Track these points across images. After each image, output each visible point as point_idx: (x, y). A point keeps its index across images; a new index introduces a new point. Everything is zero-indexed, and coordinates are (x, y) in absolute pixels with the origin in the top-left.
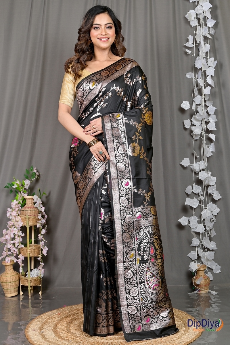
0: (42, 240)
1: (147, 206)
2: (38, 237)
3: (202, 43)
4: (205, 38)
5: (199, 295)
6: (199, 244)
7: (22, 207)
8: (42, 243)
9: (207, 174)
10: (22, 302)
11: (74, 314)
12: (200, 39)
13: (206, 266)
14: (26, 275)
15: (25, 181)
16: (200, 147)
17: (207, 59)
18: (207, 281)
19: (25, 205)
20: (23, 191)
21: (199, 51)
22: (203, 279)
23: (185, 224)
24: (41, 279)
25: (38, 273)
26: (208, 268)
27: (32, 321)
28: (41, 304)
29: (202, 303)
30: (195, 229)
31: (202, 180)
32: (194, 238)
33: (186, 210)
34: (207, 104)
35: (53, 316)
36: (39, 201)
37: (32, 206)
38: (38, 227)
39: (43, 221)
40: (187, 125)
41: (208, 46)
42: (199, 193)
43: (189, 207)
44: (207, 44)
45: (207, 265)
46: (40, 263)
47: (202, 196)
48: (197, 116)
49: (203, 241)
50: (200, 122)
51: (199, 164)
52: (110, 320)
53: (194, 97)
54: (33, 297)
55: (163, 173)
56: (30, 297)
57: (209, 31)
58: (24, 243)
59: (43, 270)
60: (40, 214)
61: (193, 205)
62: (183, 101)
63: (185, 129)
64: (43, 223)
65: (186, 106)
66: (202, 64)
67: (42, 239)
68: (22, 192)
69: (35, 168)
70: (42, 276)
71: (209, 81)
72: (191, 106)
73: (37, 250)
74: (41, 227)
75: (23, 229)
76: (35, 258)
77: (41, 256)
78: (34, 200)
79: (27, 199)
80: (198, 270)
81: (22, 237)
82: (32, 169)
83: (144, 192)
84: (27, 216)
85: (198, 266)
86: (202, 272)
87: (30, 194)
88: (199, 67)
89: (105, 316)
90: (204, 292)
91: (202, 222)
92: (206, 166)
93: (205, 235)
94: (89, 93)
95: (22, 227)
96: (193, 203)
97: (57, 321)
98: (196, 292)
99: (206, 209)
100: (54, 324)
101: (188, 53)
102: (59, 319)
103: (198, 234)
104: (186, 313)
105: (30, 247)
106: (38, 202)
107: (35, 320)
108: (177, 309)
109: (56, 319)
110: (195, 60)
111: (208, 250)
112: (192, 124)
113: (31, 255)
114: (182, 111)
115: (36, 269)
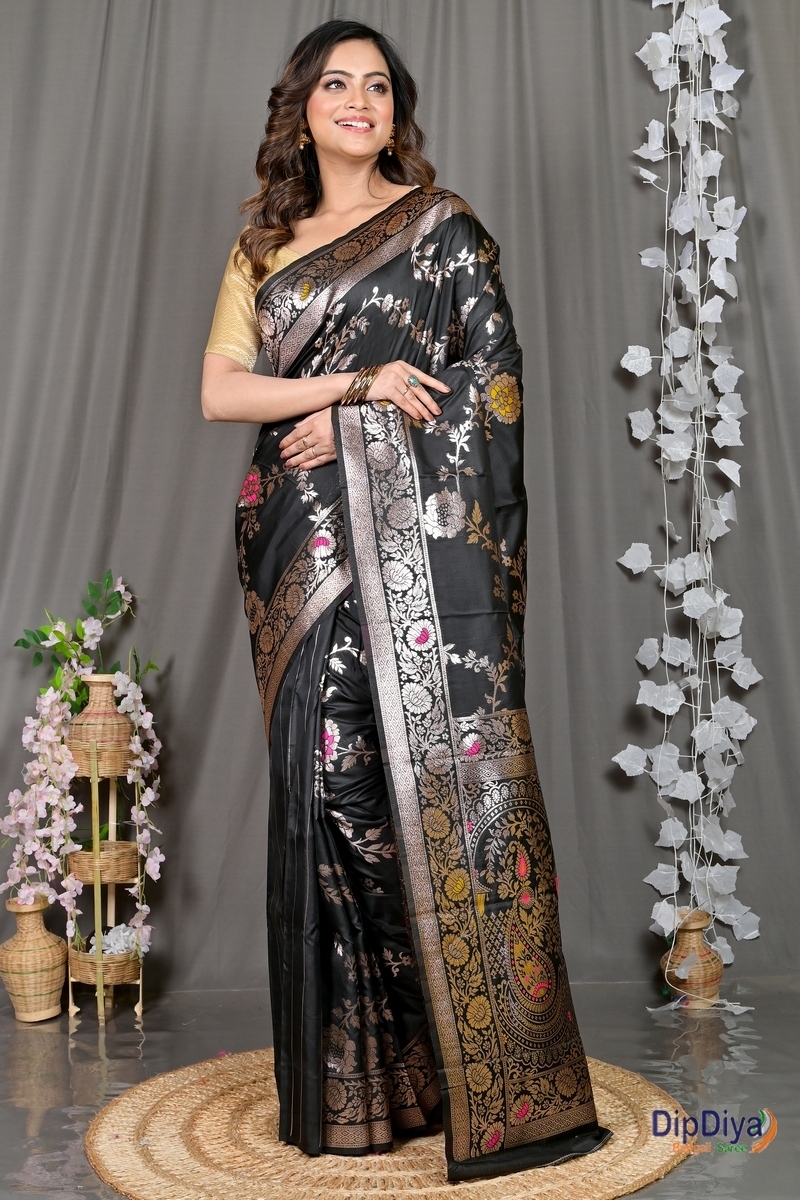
0: (145, 826)
1: (499, 708)
2: (128, 816)
3: (695, 146)
4: (707, 129)
5: (683, 1017)
6: (684, 839)
7: (75, 714)
8: (143, 837)
9: (711, 600)
10: (77, 1040)
11: (255, 1082)
12: (688, 134)
13: (708, 915)
14: (89, 947)
15: (84, 624)
16: (687, 506)
17: (711, 202)
18: (713, 968)
19: (87, 704)
20: (78, 658)
21: (685, 175)
22: (699, 960)
23: (636, 769)
24: (141, 961)
25: (131, 939)
26: (717, 921)
27: (108, 1104)
28: (140, 1048)
29: (695, 1044)
30: (670, 789)
31: (694, 620)
32: (666, 818)
33: (640, 723)
34: (712, 357)
35: (182, 1088)
36: (134, 693)
37: (110, 709)
38: (130, 780)
39: (148, 761)
40: (642, 428)
41: (715, 157)
42: (682, 664)
43: (650, 713)
44: (712, 152)
45: (712, 913)
46: (138, 905)
47: (696, 676)
48: (677, 399)
49: (699, 829)
50: (687, 418)
51: (683, 565)
52: (375, 1101)
53: (666, 335)
54: (112, 1022)
55: (561, 595)
56: (102, 1024)
57: (719, 106)
58: (82, 837)
59: (147, 930)
60: (137, 738)
61: (664, 704)
62: (629, 347)
63: (636, 443)
64: (148, 767)
65: (640, 363)
66: (694, 218)
67: (145, 822)
68: (74, 662)
69: (120, 580)
70: (145, 949)
71: (719, 276)
72: (657, 365)
73: (125, 861)
74: (142, 783)
75: (79, 788)
76: (121, 890)
77: (142, 880)
78: (115, 688)
79: (93, 686)
80: (683, 930)
81: (75, 817)
82: (111, 584)
83: (484, 662)
84: (92, 743)
85: (682, 916)
86: (694, 935)
87: (101, 669)
88: (684, 230)
89: (354, 1087)
90: (700, 1004)
91: (695, 764)
92: (709, 568)
93: (706, 807)
94: (291, 325)
95: (75, 781)
96: (664, 698)
97: (194, 1106)
98: (673, 1005)
99: (709, 718)
100: (185, 1114)
101: (646, 180)
102: (204, 1098)
103: (681, 805)
104: (638, 1077)
105: (102, 850)
106: (129, 694)
107: (122, 1103)
108: (608, 1065)
109: (192, 1098)
110: (671, 206)
111: (717, 859)
112: (658, 427)
113: (107, 878)
114: (627, 379)
115: (123, 926)
